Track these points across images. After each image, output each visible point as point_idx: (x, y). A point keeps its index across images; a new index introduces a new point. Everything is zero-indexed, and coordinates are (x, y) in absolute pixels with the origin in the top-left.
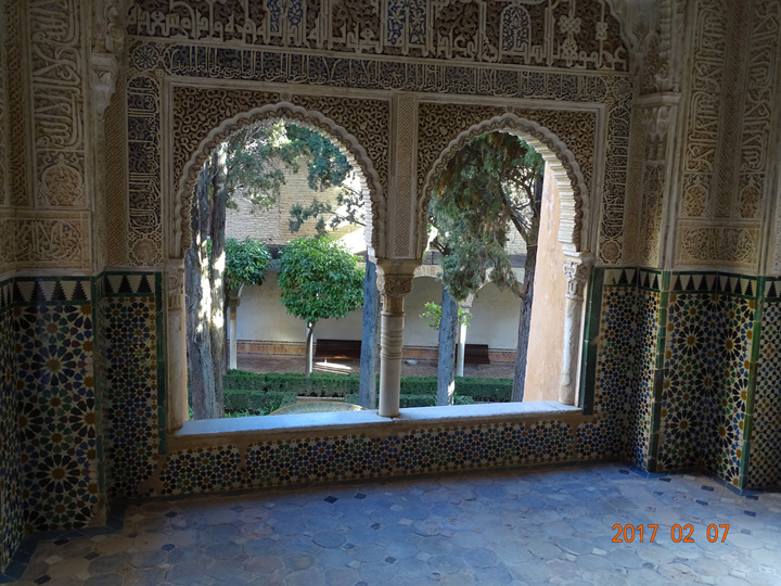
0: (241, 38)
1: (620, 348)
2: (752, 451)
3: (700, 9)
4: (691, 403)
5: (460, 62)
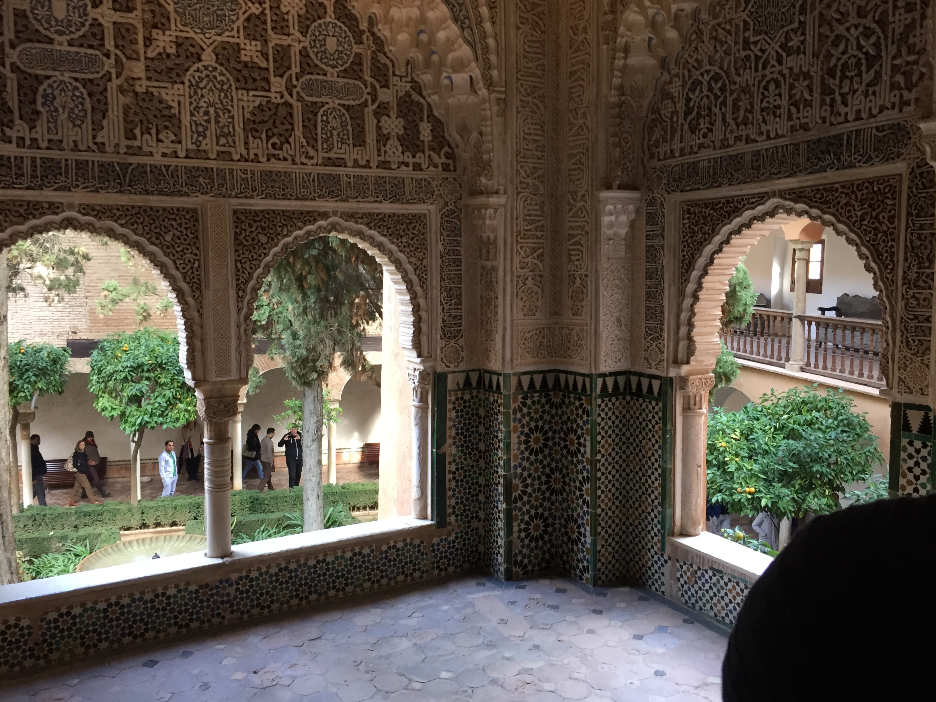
0: (10, 142)
1: (470, 454)
2: (599, 548)
3: (518, 112)
4: (541, 505)
5: (276, 166)
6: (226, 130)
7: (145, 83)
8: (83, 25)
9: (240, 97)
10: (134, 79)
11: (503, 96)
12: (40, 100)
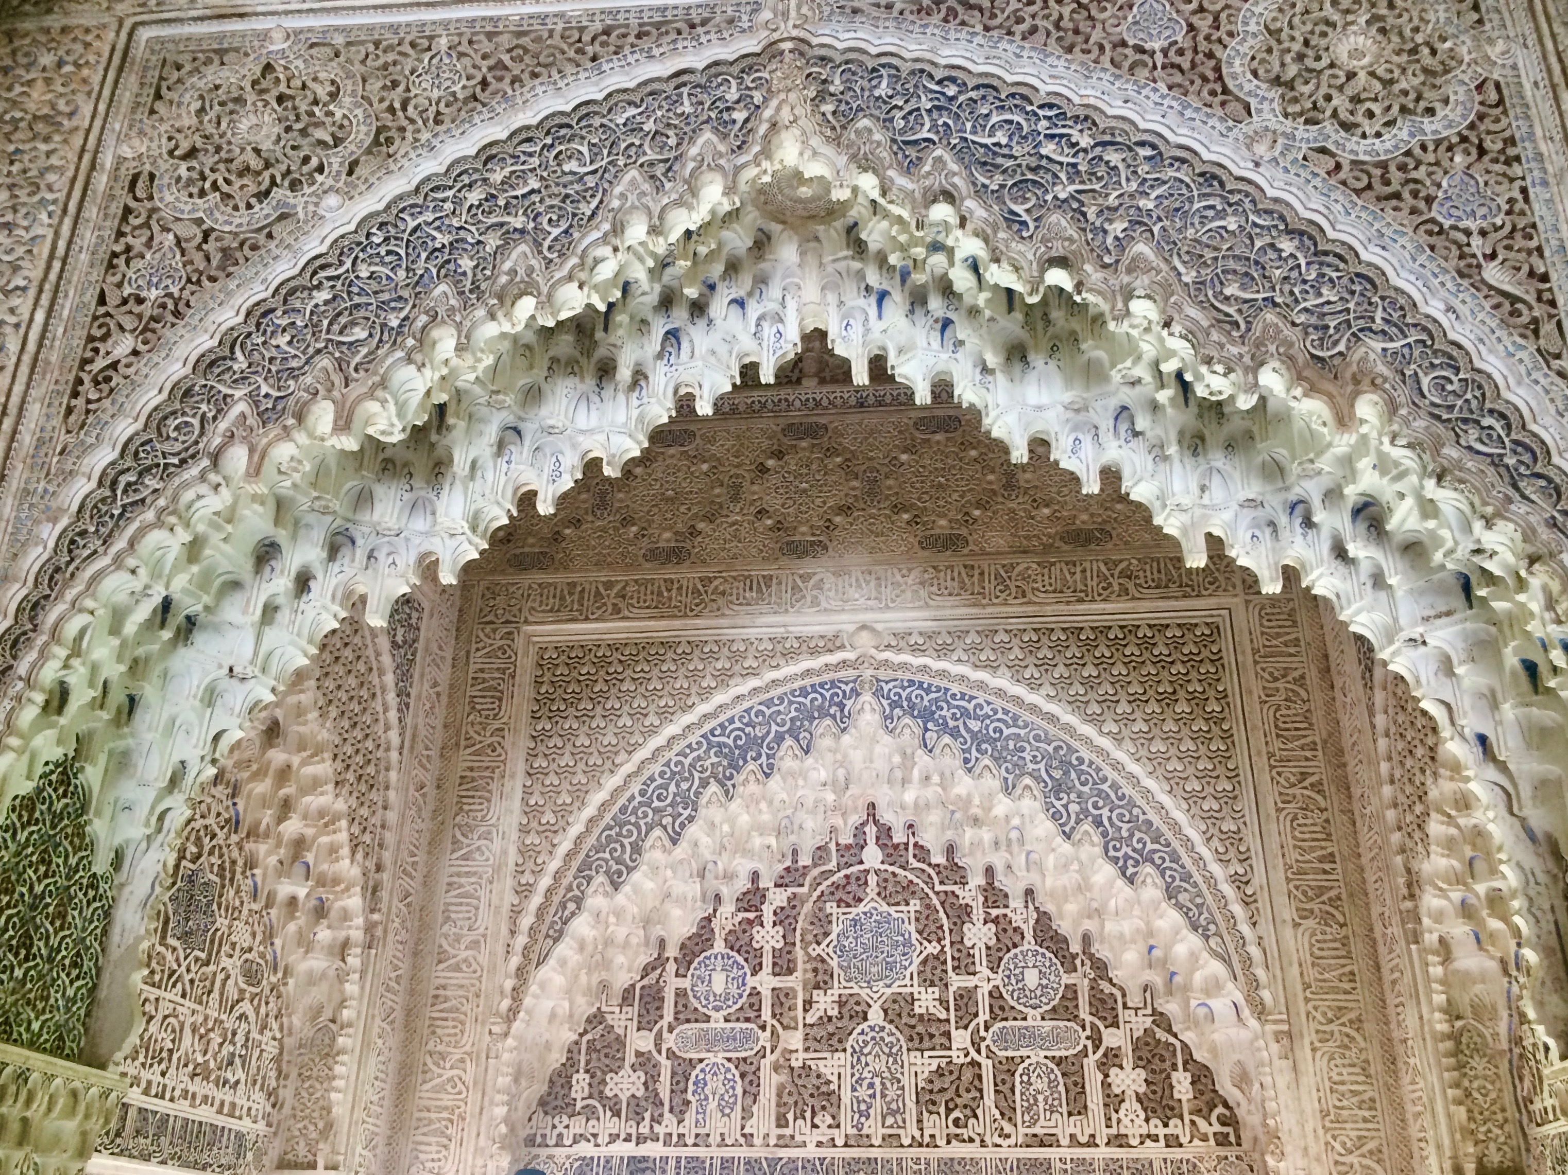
0: (658, 1140)
5: (959, 1150)
6: (894, 1106)
7: (801, 1055)
8: (741, 996)
9: (912, 1060)
10: (791, 1052)
11: (1285, 1027)
12: (691, 1087)
